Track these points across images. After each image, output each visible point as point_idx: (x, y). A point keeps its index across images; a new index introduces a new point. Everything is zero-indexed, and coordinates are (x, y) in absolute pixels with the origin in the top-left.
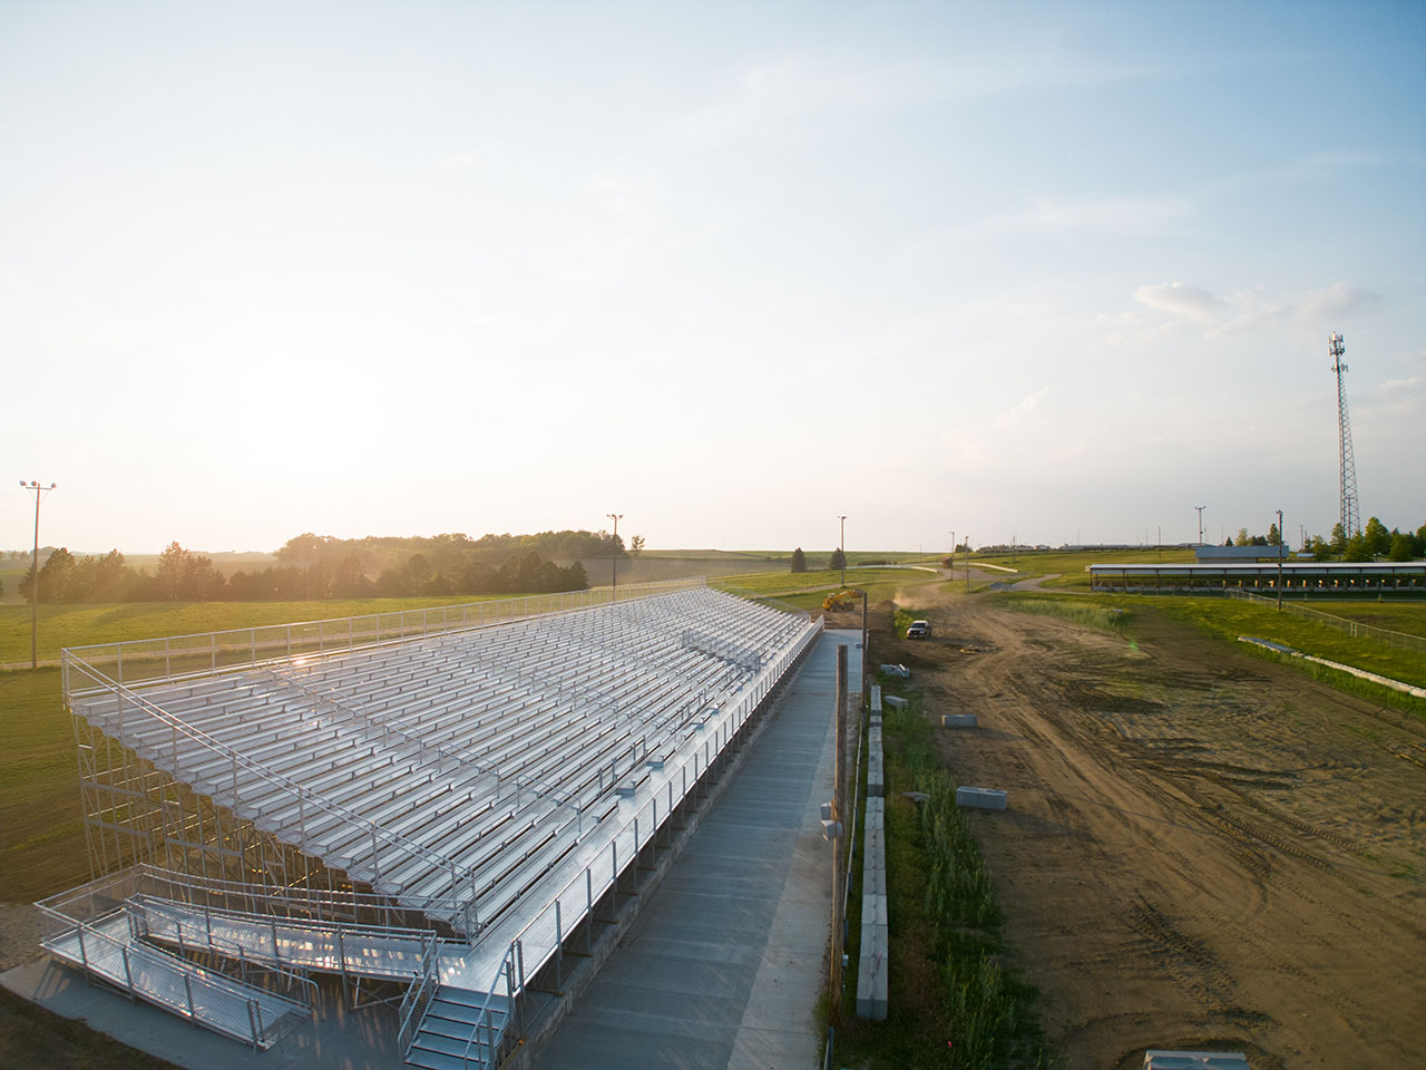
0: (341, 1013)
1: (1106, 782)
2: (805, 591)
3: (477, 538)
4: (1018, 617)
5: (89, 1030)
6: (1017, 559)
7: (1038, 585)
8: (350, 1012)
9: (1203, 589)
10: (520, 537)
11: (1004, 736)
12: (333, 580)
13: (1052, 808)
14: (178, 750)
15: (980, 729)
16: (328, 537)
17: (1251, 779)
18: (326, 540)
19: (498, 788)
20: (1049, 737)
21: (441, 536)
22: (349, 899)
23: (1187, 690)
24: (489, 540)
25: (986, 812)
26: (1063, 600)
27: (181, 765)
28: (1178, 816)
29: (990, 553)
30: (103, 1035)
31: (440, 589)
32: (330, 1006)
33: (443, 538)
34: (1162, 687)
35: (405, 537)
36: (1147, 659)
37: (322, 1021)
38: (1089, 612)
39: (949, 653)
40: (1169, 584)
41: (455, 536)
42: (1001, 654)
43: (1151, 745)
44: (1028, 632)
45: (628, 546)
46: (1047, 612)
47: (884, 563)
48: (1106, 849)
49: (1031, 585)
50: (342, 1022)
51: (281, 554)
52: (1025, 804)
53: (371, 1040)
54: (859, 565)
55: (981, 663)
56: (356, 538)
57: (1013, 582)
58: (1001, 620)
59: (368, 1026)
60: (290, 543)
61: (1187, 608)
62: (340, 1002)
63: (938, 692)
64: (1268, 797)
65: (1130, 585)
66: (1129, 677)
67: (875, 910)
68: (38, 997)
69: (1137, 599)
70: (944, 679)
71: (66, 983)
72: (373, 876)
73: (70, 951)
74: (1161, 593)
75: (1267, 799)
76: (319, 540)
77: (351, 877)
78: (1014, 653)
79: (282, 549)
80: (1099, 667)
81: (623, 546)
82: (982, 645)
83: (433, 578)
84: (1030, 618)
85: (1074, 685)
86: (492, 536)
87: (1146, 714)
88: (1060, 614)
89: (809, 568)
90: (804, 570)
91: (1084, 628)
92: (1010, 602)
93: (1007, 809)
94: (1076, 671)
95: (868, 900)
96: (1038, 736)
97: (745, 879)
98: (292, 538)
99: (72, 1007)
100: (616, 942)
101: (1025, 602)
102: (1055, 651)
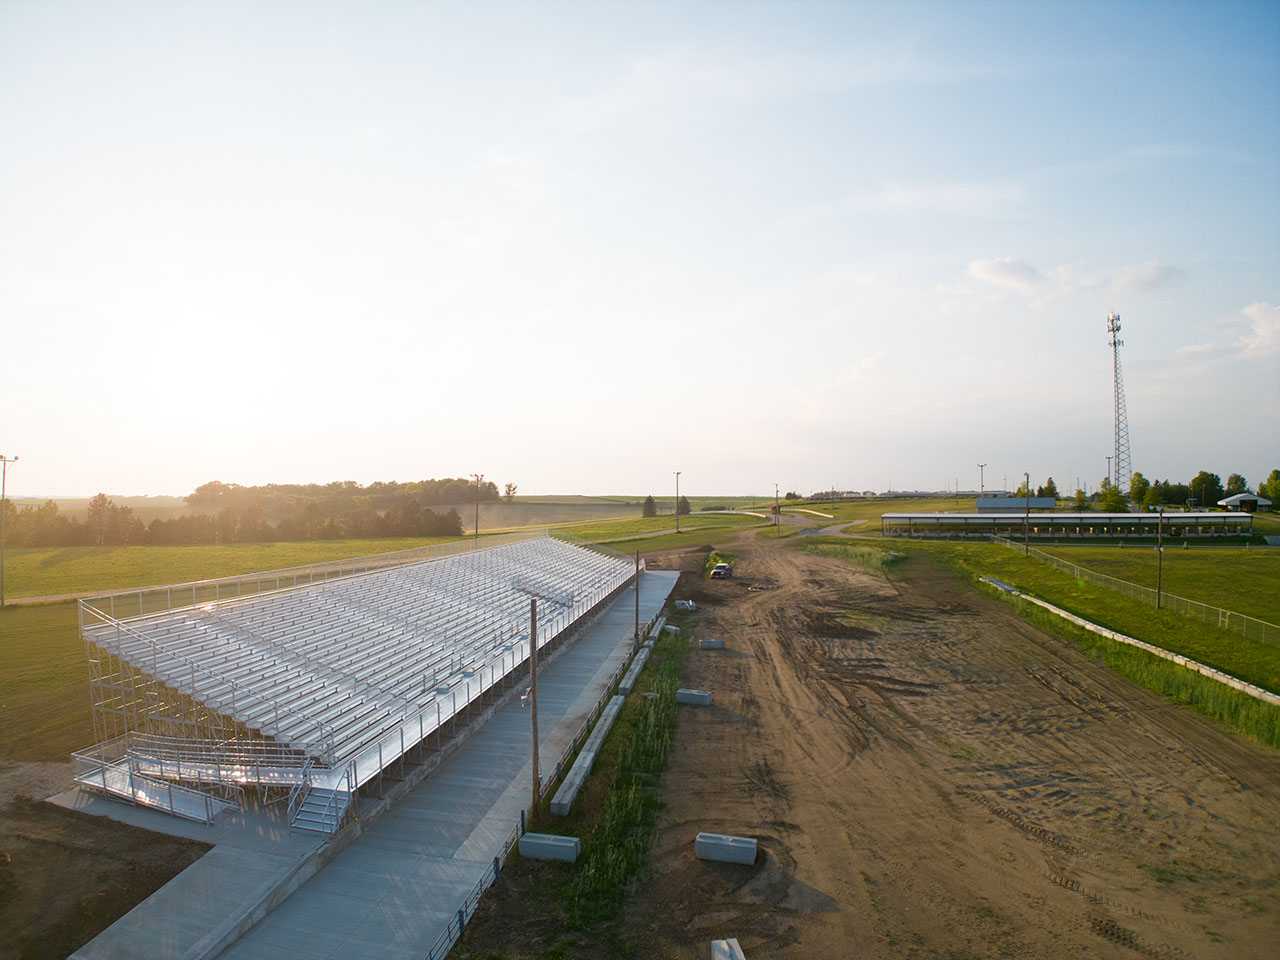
0: (256, 808)
1: (793, 689)
2: (644, 536)
3: (366, 484)
4: (811, 559)
5: (111, 821)
6: (836, 505)
7: (842, 531)
8: (262, 807)
9: (977, 535)
10: (405, 485)
11: (740, 655)
12: (238, 527)
13: (743, 705)
14: (157, 661)
15: (725, 650)
16: (234, 485)
17: (902, 688)
18: (231, 487)
19: (355, 688)
20: (773, 655)
21: (334, 484)
22: (261, 745)
23: (907, 622)
24: (378, 487)
25: (695, 706)
26: (854, 545)
27: (158, 670)
28: (829, 711)
29: (819, 500)
30: (119, 822)
31: (330, 534)
32: (251, 805)
33: (336, 486)
34: (889, 619)
35: (302, 484)
36: (895, 596)
37: (245, 811)
38: (869, 555)
39: (739, 590)
40: (949, 530)
41: (346, 483)
42: (779, 591)
43: (845, 663)
44: (812, 572)
45: (502, 493)
46: (836, 555)
47: (723, 509)
48: (762, 731)
49: (834, 531)
50: (258, 812)
51: (191, 500)
52: (726, 702)
53: (273, 819)
54: (704, 510)
55: (759, 599)
56: (258, 485)
57: (820, 527)
58: (796, 562)
59: (272, 814)
60: (199, 490)
61: (953, 552)
62: (256, 804)
63: (711, 623)
64: (903, 703)
65: (916, 531)
66: (869, 611)
67: (585, 760)
68: (77, 806)
69: (915, 544)
70: (723, 613)
71: (92, 800)
72: (275, 732)
73: (96, 781)
74: (937, 539)
75: (902, 703)
76: (225, 487)
77: (263, 733)
78: (790, 590)
79: (192, 495)
80: (851, 602)
81: (497, 493)
82: (769, 583)
83: (325, 524)
84: (820, 560)
85: (820, 616)
86: (380, 483)
87: (860, 640)
88: (846, 556)
89: (658, 513)
90: (653, 514)
91: (859, 569)
92: (809, 546)
93: (710, 704)
94: (829, 605)
95: (582, 754)
96: (765, 655)
97: (515, 745)
98: (201, 485)
99: (99, 810)
100: (422, 778)
101: (820, 547)
102: (823, 589)
